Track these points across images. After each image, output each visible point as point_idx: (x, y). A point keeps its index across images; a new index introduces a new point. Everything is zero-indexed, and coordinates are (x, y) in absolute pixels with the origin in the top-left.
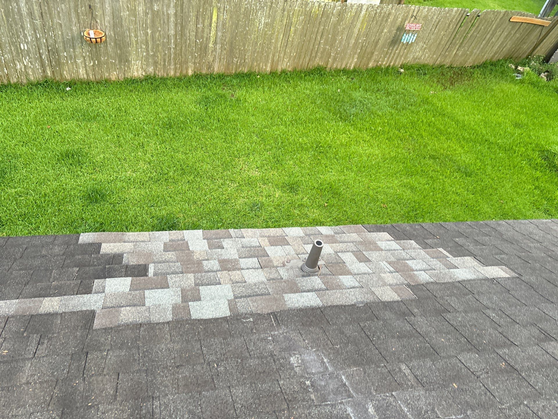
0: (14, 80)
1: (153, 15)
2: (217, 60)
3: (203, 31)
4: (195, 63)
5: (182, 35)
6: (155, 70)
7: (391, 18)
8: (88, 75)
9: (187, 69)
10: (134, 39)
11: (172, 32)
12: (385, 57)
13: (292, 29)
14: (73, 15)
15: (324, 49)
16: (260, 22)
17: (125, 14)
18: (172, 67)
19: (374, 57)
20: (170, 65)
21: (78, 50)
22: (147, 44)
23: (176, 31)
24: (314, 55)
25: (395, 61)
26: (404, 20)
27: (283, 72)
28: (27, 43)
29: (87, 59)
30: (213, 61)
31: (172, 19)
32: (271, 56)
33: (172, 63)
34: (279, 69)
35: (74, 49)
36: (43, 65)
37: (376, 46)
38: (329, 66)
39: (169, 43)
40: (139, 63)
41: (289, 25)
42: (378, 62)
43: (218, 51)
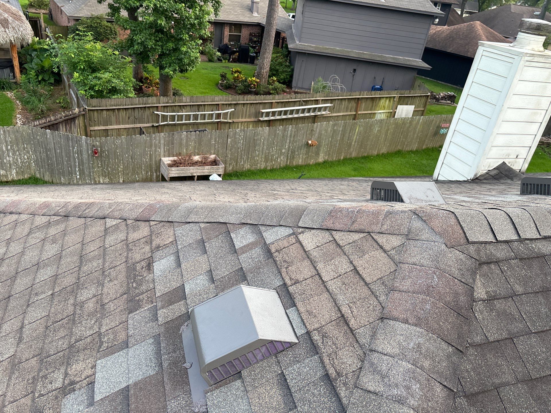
0: (275, 167)
1: (333, 132)
2: (355, 150)
3: (351, 136)
4: (345, 153)
5: (343, 139)
6: (328, 158)
7: (434, 122)
8: (302, 162)
9: (341, 156)
10: (324, 143)
11: (339, 138)
12: (431, 142)
13: (389, 132)
14: (305, 135)
15: (402, 141)
16: (375, 130)
17: (323, 132)
18: (335, 156)
19: (426, 143)
20: (334, 154)
21: (302, 151)
22: (328, 146)
23: (340, 138)
24: (397, 144)
25: (436, 144)
26: (440, 122)
27: (383, 154)
28: (285, 149)
29: (304, 155)
30: (353, 151)
31: (340, 132)
32: (378, 146)
33: (336, 154)
34: (381, 152)
35: (301, 150)
36: (287, 159)
37: (426, 137)
38: (404, 149)
39: (337, 144)
40: (323, 155)
41: (388, 130)
42: (427, 145)
43: (356, 145)
